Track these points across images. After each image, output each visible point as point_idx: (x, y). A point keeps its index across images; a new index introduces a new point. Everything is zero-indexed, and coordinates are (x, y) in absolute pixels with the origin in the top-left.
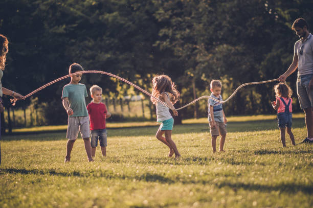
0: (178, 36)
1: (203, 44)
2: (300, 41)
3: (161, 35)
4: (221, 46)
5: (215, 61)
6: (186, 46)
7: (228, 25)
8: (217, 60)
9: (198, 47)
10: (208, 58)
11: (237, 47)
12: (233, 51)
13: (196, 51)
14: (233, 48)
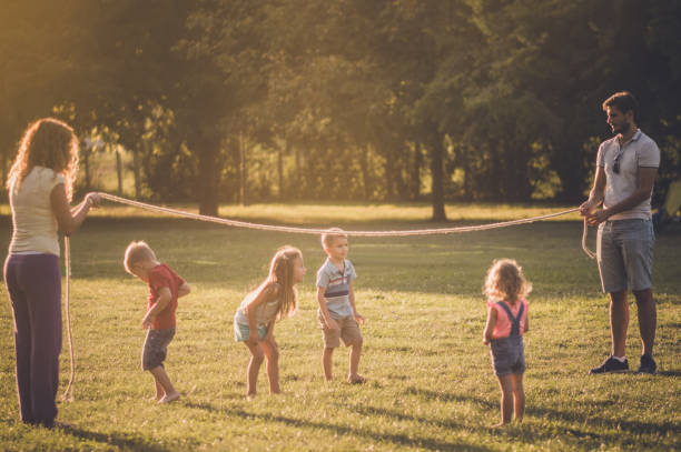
0: (228, 31)
1: (282, 52)
2: (614, 142)
3: (190, 26)
4: (325, 59)
5: (310, 90)
6: (243, 53)
7: (341, 13)
8: (315, 88)
9: (272, 58)
10: (293, 84)
11: (358, 64)
12: (349, 72)
13: (268, 66)
14: (351, 65)
